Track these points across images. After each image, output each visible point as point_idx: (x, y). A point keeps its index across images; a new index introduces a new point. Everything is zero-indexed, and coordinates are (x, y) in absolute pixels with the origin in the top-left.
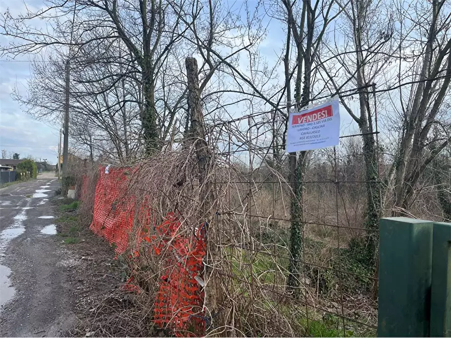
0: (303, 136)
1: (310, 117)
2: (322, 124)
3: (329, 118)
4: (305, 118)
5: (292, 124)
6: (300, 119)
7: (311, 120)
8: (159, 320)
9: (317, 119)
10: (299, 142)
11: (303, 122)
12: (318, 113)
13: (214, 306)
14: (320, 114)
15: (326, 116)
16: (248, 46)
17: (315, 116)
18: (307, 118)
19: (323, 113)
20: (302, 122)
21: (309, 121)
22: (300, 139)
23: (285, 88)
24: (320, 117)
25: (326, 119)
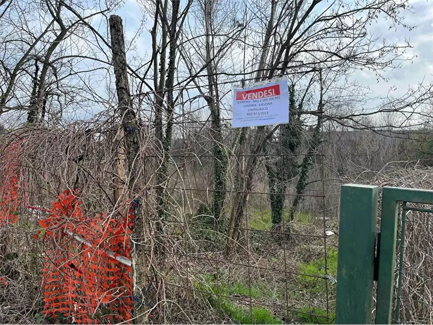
0: (251, 112)
1: (255, 94)
2: (269, 101)
3: (277, 96)
4: (250, 95)
5: (237, 99)
6: (245, 96)
7: (256, 97)
8: (50, 310)
9: (263, 97)
10: (247, 118)
11: (249, 98)
12: (265, 91)
13: (144, 283)
14: (266, 92)
15: (274, 95)
16: (105, 11)
17: (261, 93)
18: (252, 95)
19: (270, 91)
20: (247, 99)
21: (254, 98)
22: (248, 114)
23: (152, 61)
24: (266, 95)
25: (274, 97)
